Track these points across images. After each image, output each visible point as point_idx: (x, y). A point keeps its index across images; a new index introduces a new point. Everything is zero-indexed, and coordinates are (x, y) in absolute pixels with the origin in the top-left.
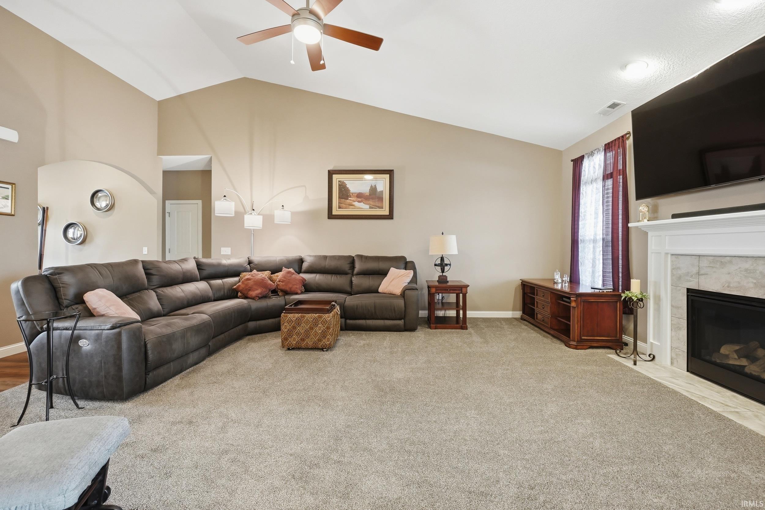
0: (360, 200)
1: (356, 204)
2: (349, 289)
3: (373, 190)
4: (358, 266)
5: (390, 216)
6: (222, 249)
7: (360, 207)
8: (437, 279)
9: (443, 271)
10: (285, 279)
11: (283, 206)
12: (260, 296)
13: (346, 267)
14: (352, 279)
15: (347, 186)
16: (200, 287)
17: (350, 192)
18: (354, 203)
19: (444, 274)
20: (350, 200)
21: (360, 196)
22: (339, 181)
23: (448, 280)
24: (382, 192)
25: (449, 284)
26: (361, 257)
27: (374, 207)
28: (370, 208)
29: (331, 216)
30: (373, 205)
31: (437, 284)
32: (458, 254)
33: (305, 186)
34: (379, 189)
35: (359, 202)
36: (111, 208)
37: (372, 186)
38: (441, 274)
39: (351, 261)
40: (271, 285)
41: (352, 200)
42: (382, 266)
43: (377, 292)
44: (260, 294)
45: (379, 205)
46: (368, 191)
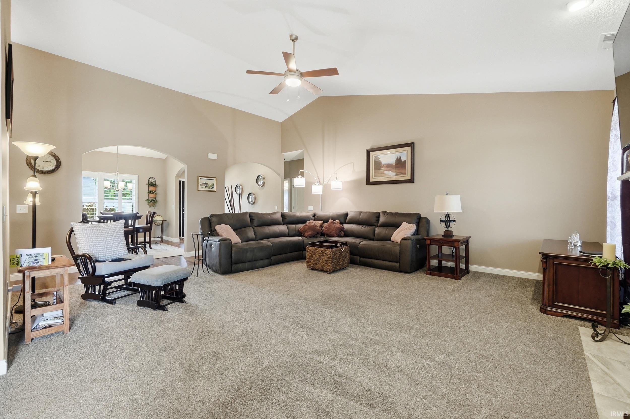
0: (388, 169)
1: (386, 172)
2: (372, 237)
3: (399, 160)
4: (382, 219)
5: (411, 181)
6: (309, 207)
7: (389, 175)
8: (443, 234)
9: (448, 227)
10: (328, 227)
11: (337, 178)
12: (310, 236)
13: (373, 220)
14: (375, 229)
15: (380, 160)
16: (283, 228)
17: (382, 164)
18: (385, 172)
19: (449, 229)
20: (382, 170)
21: (389, 166)
22: (374, 157)
23: (453, 234)
24: (405, 161)
25: (454, 238)
26: (384, 213)
27: (399, 174)
28: (396, 175)
29: (369, 183)
30: (399, 173)
31: (442, 237)
32: (461, 211)
33: (353, 163)
34: (403, 159)
35: (388, 171)
36: (263, 185)
37: (397, 158)
38: (447, 229)
39: (377, 215)
40: (319, 229)
41: (383, 169)
42: (397, 220)
43: (390, 240)
44: (311, 234)
45: (403, 172)
46: (395, 162)
